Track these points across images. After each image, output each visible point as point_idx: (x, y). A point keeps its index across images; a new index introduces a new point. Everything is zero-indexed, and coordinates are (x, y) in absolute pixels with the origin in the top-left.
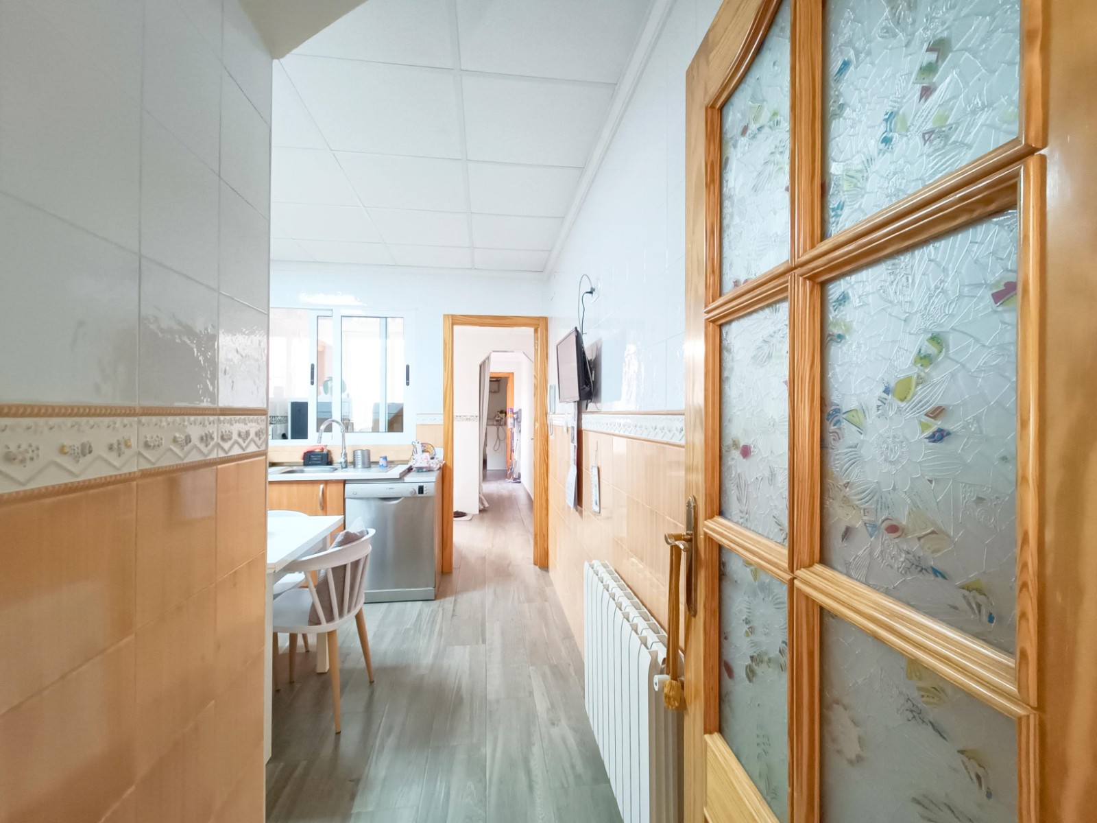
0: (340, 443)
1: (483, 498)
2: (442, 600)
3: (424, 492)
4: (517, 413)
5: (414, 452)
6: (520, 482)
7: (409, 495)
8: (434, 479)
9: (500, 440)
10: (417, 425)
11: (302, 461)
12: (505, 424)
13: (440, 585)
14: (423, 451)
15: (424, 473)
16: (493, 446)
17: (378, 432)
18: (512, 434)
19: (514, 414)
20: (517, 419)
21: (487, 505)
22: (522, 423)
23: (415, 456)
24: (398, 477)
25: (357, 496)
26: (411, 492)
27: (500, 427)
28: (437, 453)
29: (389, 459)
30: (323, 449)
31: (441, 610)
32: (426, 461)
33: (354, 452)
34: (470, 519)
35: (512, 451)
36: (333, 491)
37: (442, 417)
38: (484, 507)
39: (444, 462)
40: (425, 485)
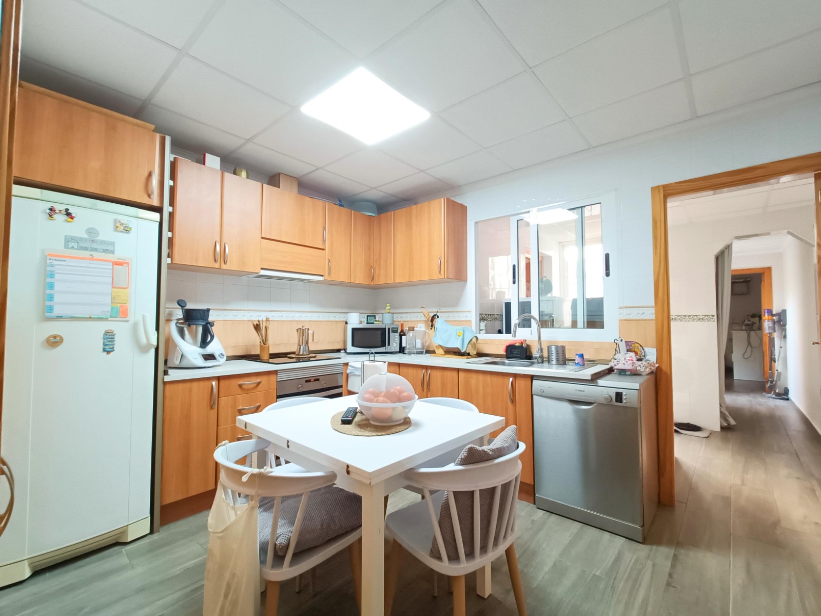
0: (536, 338)
1: (727, 413)
2: (654, 547)
3: (624, 401)
4: (778, 315)
5: (617, 351)
6: (788, 399)
7: (605, 402)
8: (637, 386)
9: (752, 347)
10: (620, 320)
11: (505, 354)
12: (760, 328)
13: (652, 524)
14: (628, 351)
15: (628, 377)
16: (743, 353)
17: (577, 328)
18: (772, 341)
19: (773, 315)
20: (779, 321)
21: (733, 422)
22: (788, 327)
23: (618, 356)
24: (589, 378)
25: (543, 394)
26: (606, 399)
27: (752, 333)
28: (647, 353)
29: (586, 357)
30: (522, 343)
31: (650, 563)
32: (630, 362)
33: (548, 347)
34: (706, 435)
35: (773, 360)
36: (521, 384)
37: (653, 311)
38: (729, 424)
39: (657, 365)
40: (624, 392)
